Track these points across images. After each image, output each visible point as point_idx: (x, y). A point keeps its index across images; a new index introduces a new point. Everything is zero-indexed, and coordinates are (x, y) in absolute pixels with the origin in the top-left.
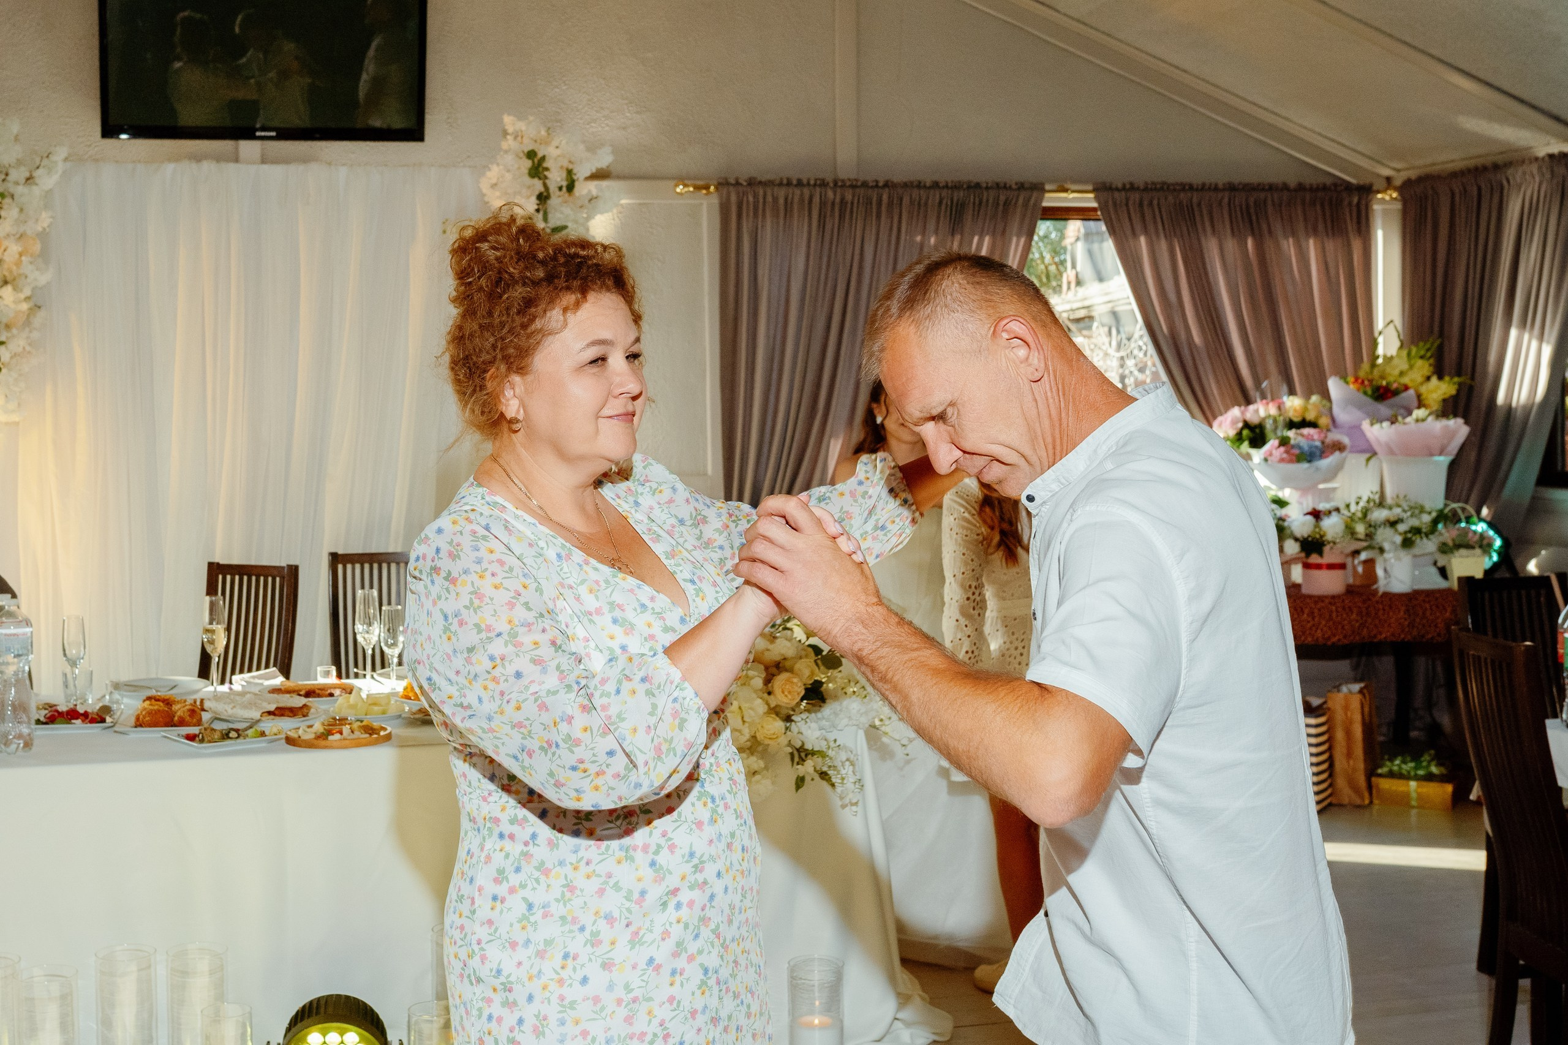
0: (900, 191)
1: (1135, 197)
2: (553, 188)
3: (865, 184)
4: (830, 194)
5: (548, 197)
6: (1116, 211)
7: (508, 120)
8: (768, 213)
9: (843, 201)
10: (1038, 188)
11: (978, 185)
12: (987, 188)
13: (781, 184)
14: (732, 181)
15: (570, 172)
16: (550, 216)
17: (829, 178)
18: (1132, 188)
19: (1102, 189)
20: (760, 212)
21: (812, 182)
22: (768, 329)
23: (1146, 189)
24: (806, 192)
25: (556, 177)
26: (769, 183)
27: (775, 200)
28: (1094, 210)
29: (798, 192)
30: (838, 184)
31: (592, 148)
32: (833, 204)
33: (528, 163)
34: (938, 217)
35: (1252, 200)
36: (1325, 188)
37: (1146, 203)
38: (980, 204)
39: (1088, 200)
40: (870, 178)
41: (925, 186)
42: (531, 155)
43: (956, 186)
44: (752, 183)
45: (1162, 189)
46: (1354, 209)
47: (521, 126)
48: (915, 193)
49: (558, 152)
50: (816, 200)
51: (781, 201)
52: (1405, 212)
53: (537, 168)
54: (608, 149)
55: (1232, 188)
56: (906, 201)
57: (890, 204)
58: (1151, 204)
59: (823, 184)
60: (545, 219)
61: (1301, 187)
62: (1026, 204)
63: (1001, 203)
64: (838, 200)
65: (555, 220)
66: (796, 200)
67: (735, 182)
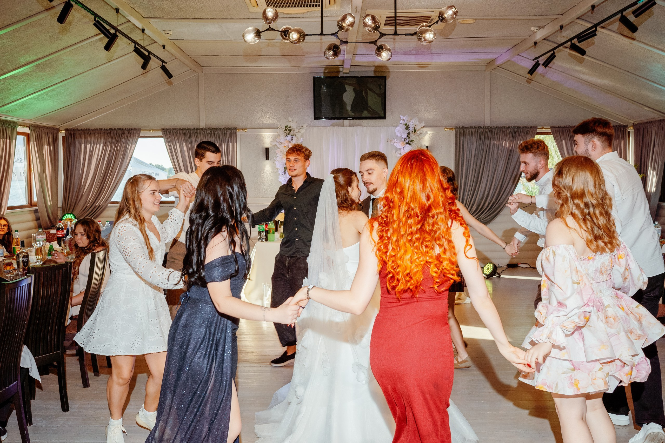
0: (500, 129)
1: (561, 129)
2: (411, 132)
3: (491, 128)
4: (482, 130)
5: (410, 134)
6: (556, 133)
7: (401, 116)
8: (467, 135)
10: (536, 128)
11: (520, 127)
13: (470, 128)
15: (414, 128)
16: (410, 138)
17: (482, 126)
18: (560, 127)
19: (552, 127)
20: (465, 134)
21: (478, 127)
22: (466, 163)
23: (564, 127)
24: (476, 129)
25: (411, 129)
26: (467, 128)
27: (469, 131)
28: (550, 132)
29: (474, 130)
30: (485, 128)
31: (421, 121)
33: (405, 126)
34: (510, 135)
37: (564, 131)
38: (520, 132)
39: (549, 130)
40: (492, 126)
41: (506, 128)
42: (406, 124)
43: (514, 128)
44: (463, 128)
45: (568, 127)
46: (622, 132)
47: (404, 118)
48: (504, 129)
49: (412, 124)
50: (479, 131)
53: (407, 127)
54: (423, 123)
56: (501, 131)
57: (497, 132)
58: (565, 131)
59: (480, 128)
60: (409, 139)
62: (532, 131)
63: (526, 131)
64: (484, 131)
65: (411, 139)
66: (474, 132)
67: (459, 128)
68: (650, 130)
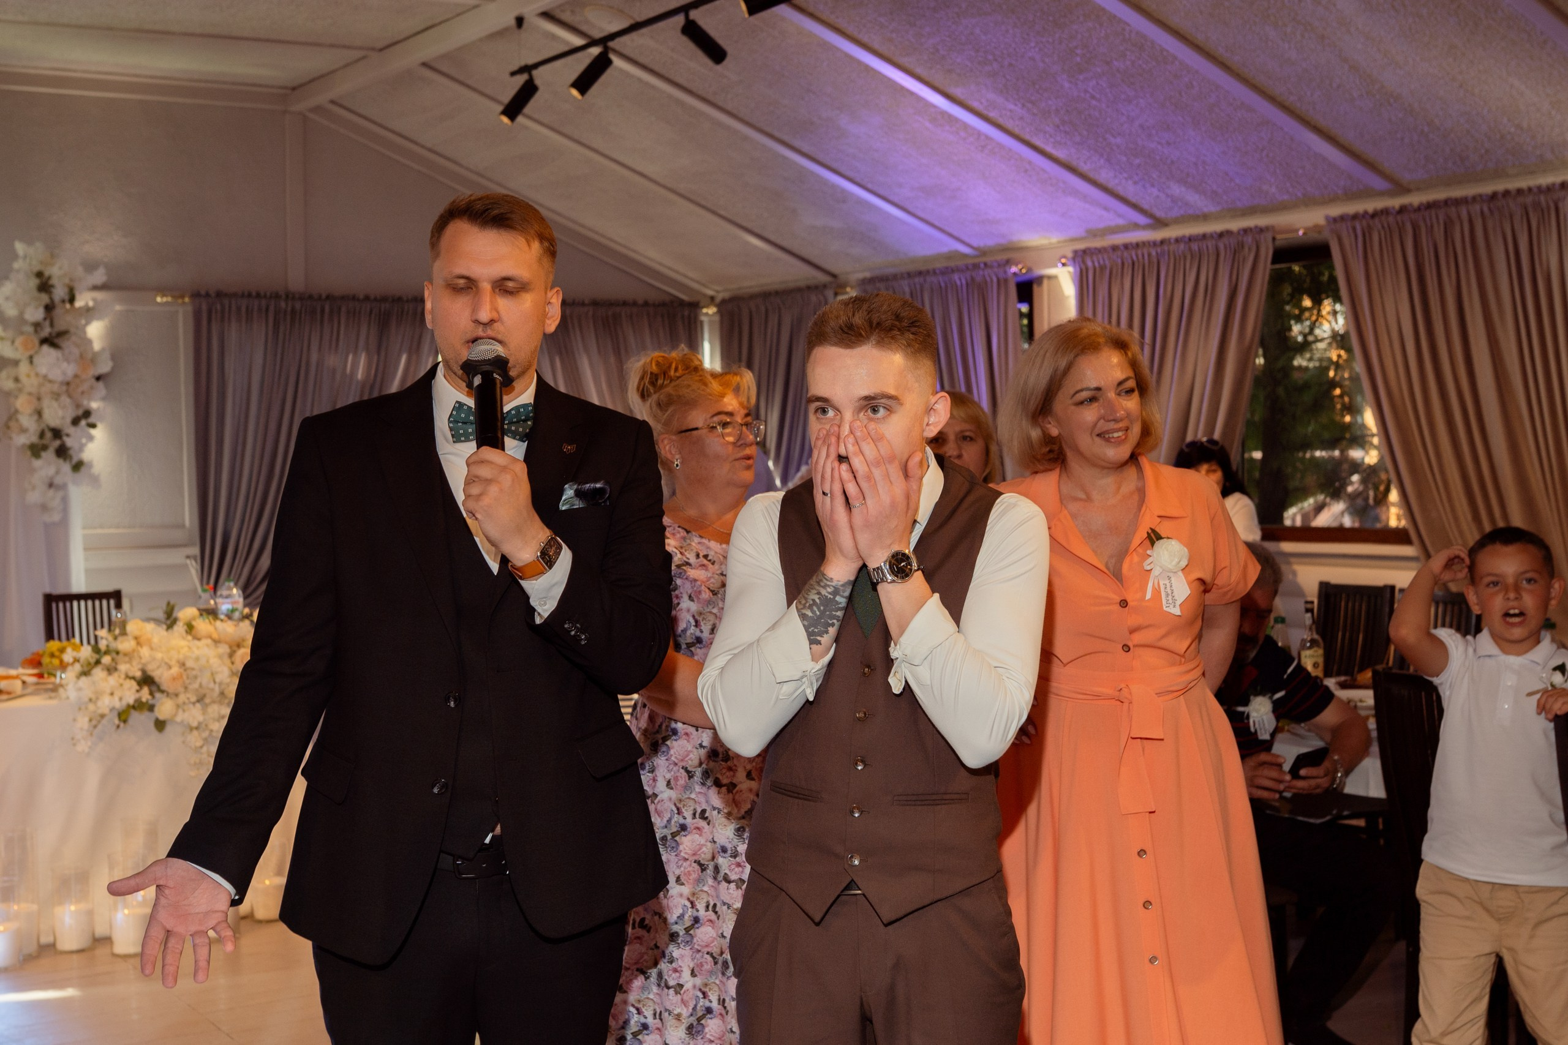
0: (338, 302)
2: (57, 301)
3: (310, 297)
4: (283, 304)
5: (53, 308)
7: (19, 246)
8: (233, 319)
9: (293, 311)
11: (402, 299)
12: (407, 301)
13: (243, 296)
14: (203, 292)
15: (69, 288)
16: (56, 322)
17: (281, 292)
20: (227, 315)
21: (268, 294)
24: (264, 302)
25: (59, 292)
26: (234, 295)
27: (239, 309)
29: (256, 302)
30: (289, 296)
31: (90, 267)
32: (285, 312)
33: (37, 281)
34: (369, 322)
35: (610, 313)
36: (663, 304)
38: (404, 313)
40: (314, 292)
41: (358, 300)
42: (37, 275)
43: (384, 299)
44: (220, 294)
46: (687, 320)
47: (28, 251)
48: (351, 304)
49: (61, 272)
50: (272, 308)
51: (244, 309)
52: (722, 322)
53: (44, 285)
55: (595, 303)
56: (344, 310)
57: (331, 313)
59: (277, 296)
60: (49, 325)
61: (646, 304)
64: (289, 309)
65: (58, 328)
66: (256, 308)
67: (207, 295)
68: (773, 320)
